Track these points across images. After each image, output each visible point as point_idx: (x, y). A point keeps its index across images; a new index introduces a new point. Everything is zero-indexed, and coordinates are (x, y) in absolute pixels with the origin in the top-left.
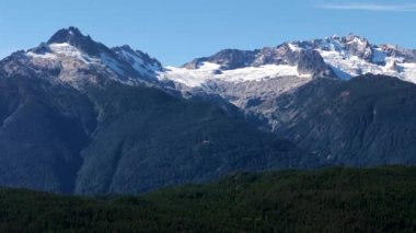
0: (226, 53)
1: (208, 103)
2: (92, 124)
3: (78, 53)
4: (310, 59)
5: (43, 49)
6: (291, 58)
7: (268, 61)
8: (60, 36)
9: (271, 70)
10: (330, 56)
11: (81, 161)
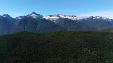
0: (50, 15)
1: (48, 21)
2: (37, 23)
3: (35, 15)
4: (58, 16)
5: (31, 14)
6: (57, 16)
7: (54, 16)
8: (33, 13)
9: (55, 17)
10: (60, 16)
11: (37, 27)
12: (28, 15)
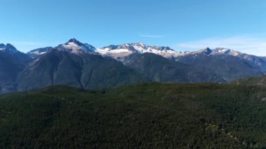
0: (111, 46)
1: (108, 59)
2: (83, 64)
3: (76, 45)
4: (131, 48)
5: (67, 44)
6: (127, 47)
7: (121, 48)
8: (71, 41)
9: (122, 50)
10: (136, 47)
11: (81, 74)
12: (60, 46)
